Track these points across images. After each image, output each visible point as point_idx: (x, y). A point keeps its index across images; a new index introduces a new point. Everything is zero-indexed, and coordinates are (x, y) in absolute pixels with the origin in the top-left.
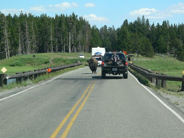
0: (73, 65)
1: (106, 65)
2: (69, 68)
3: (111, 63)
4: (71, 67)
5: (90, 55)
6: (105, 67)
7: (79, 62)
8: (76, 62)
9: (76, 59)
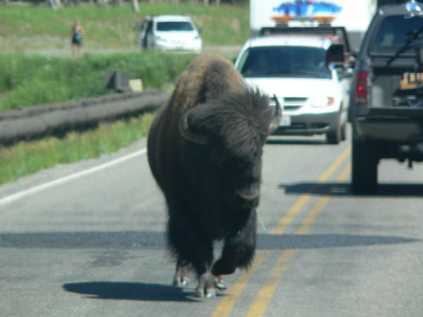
0: (78, 114)
1: (385, 98)
2: (43, 144)
3: (417, 82)
4: (59, 132)
5: (235, 25)
6: (374, 111)
7: (136, 85)
8: (111, 85)
9: (108, 63)
